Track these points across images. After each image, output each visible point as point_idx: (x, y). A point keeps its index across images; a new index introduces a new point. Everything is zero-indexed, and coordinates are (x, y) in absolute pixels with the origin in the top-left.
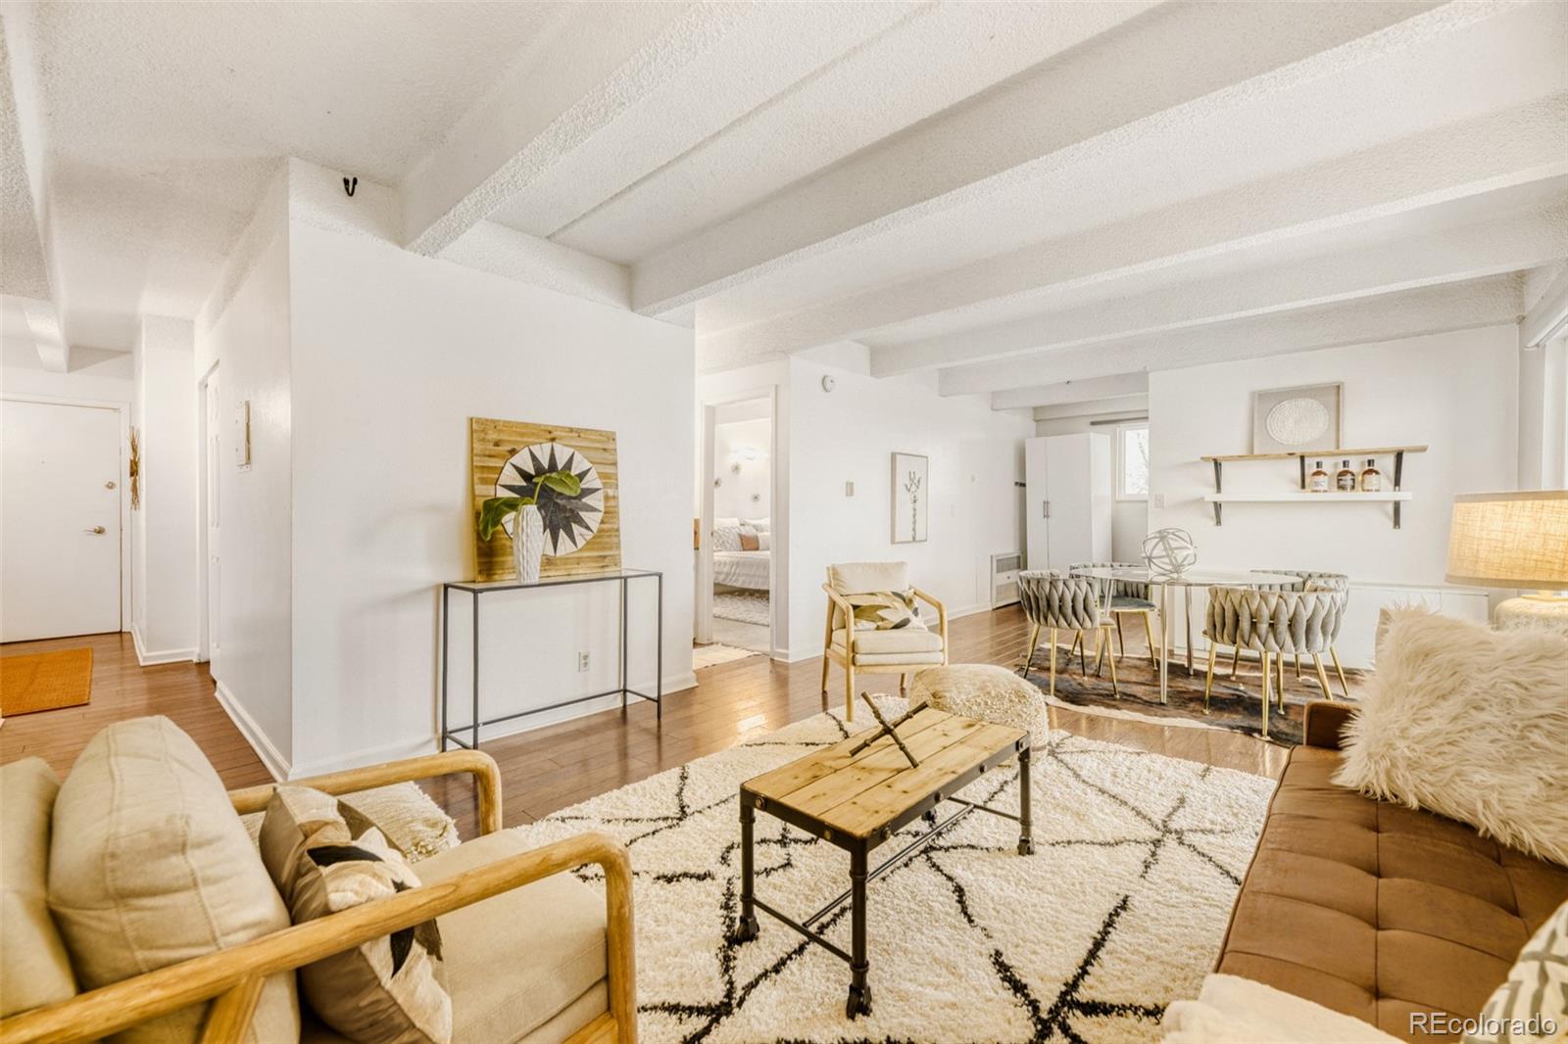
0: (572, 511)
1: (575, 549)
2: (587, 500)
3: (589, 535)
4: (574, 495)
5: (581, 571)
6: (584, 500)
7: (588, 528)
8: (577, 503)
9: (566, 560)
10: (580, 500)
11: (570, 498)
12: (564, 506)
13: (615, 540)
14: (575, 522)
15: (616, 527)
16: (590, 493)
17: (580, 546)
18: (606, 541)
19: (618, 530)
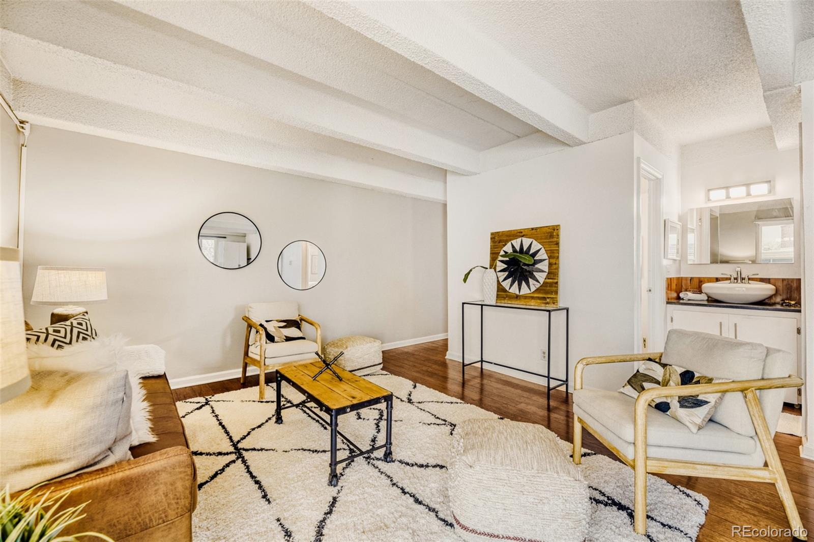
0: (529, 272)
1: (530, 292)
2: (538, 266)
3: (538, 285)
4: (531, 263)
5: (532, 304)
6: (536, 266)
7: (537, 281)
8: (532, 268)
9: (525, 297)
10: (534, 266)
11: (528, 265)
12: (526, 270)
13: (554, 289)
14: (531, 278)
15: (556, 281)
16: (540, 262)
17: (532, 290)
18: (549, 290)
19: (557, 283)
